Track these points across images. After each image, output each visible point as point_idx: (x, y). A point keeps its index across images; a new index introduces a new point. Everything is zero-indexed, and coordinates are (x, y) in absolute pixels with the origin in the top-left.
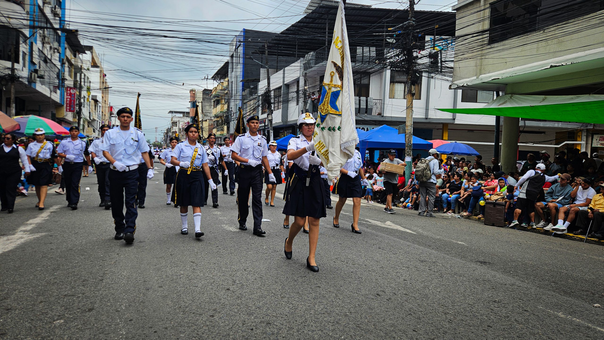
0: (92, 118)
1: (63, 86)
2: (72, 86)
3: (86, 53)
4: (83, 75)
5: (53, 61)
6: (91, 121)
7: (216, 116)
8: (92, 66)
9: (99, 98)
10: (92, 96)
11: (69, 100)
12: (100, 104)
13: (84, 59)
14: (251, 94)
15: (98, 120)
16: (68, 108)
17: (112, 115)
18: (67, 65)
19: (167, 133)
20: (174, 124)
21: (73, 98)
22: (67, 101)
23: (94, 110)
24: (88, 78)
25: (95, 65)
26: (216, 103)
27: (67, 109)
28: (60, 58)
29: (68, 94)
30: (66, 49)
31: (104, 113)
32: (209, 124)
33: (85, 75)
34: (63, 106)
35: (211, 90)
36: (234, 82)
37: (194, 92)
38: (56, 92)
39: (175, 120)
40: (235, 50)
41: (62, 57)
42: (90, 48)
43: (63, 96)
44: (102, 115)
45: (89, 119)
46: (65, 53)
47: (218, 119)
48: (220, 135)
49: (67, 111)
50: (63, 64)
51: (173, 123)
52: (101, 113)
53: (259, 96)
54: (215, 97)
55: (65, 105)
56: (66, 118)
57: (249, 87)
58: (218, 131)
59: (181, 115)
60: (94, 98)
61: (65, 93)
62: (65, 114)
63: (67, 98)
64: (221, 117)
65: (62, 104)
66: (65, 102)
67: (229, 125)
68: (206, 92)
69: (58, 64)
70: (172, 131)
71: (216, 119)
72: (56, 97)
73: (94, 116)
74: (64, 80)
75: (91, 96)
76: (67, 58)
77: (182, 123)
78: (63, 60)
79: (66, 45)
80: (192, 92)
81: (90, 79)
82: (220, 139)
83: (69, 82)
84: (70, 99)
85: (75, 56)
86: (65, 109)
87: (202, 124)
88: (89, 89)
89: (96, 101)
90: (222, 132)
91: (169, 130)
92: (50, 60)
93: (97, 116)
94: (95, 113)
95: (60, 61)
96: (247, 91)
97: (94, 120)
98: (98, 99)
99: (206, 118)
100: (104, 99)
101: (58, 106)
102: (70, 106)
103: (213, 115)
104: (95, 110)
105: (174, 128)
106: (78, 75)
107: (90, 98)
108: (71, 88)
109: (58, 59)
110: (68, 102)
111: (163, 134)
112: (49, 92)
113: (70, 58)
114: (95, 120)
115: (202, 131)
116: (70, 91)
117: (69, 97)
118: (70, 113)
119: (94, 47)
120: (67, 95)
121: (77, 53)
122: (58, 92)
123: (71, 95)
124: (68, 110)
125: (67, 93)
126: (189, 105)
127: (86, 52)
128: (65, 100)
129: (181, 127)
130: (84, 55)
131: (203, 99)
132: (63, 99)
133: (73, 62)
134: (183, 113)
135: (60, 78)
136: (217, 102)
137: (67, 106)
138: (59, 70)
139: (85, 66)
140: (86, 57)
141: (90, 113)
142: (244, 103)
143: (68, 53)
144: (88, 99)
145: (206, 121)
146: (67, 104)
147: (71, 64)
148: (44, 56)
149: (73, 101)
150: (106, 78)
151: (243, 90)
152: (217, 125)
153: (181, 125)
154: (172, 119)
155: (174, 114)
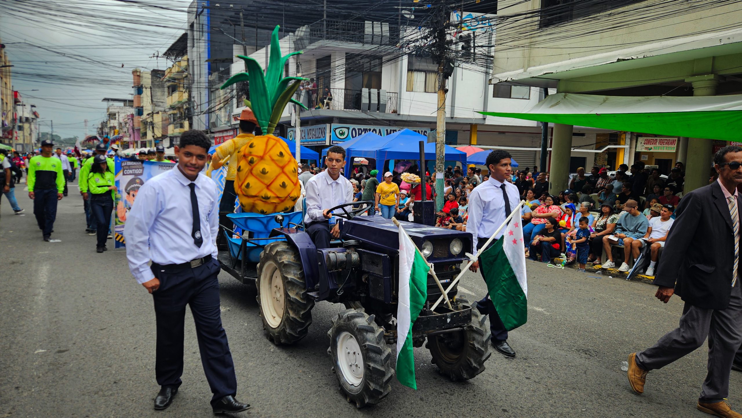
7: (172, 108)
14: (221, 79)
17: (18, 103)
19: (102, 129)
20: (112, 116)
26: (171, 89)
31: (5, 101)
32: (162, 118)
35: (164, 71)
36: (195, 62)
37: (138, 74)
39: (112, 110)
40: (196, 18)
47: (175, 112)
51: (109, 114)
54: (168, 81)
57: (217, 70)
58: (176, 128)
59: (122, 104)
64: (179, 108)
67: (192, 122)
68: (156, 73)
70: (109, 126)
71: (172, 112)
77: (123, 115)
80: (135, 74)
87: (153, 119)
91: (104, 124)
96: (215, 76)
99: (157, 109)
100: (4, 80)
103: (168, 105)
105: (112, 121)
111: (96, 130)
115: (153, 128)
126: (133, 91)
129: (121, 120)
131: (152, 84)
134: (124, 101)
136: (173, 89)
142: (212, 92)
145: (158, 113)
151: (210, 74)
152: (174, 120)
153: (122, 117)
154: (108, 109)
155: (111, 103)
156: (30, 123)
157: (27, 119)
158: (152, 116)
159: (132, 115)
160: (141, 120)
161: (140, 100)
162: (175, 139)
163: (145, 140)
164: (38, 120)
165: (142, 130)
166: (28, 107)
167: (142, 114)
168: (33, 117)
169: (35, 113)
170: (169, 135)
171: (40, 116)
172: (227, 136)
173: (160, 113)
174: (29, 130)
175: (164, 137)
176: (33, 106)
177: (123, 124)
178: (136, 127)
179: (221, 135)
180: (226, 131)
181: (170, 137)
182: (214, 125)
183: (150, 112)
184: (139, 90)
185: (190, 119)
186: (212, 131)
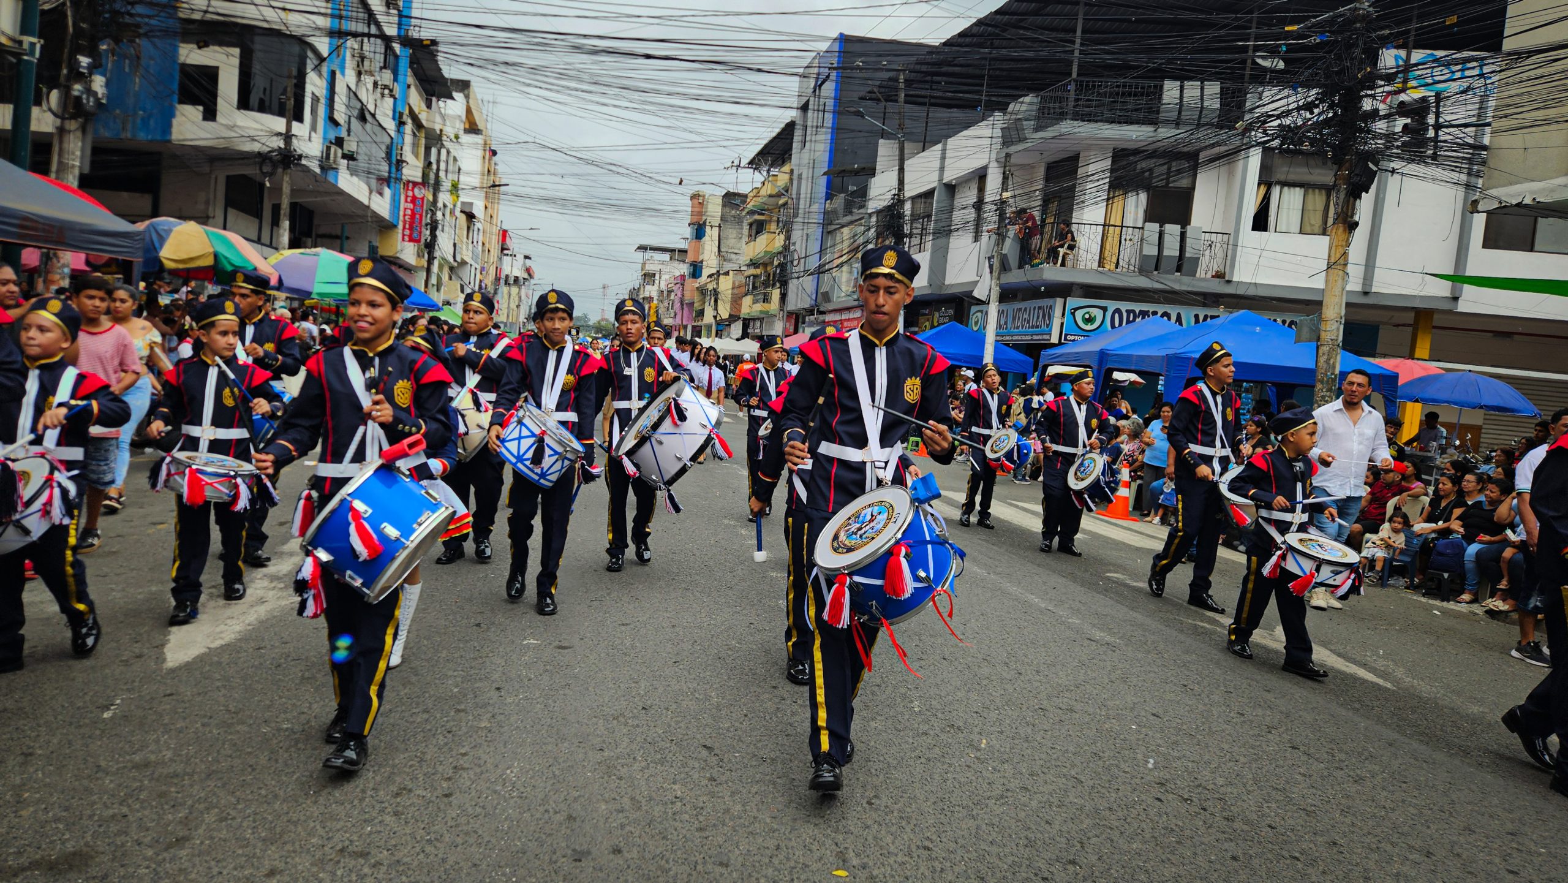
0: (458, 259)
1: (398, 179)
2: (420, 180)
3: (452, 98)
4: (444, 152)
5: (378, 116)
6: (456, 264)
7: (753, 264)
8: (467, 131)
9: (478, 210)
10: (463, 203)
11: (409, 212)
12: (478, 225)
13: (449, 112)
14: (849, 208)
15: (473, 263)
16: (407, 232)
17: (506, 252)
18: (409, 128)
20: (649, 277)
21: (418, 209)
22: (405, 215)
23: (465, 240)
24: (455, 159)
25: (473, 128)
26: (754, 227)
27: (404, 235)
28: (394, 111)
29: (409, 199)
30: (409, 86)
31: (487, 245)
32: (734, 283)
33: (448, 152)
34: (395, 226)
35: (746, 196)
36: (804, 176)
37: (700, 201)
38: (381, 194)
39: (650, 268)
40: (815, 91)
41: (399, 109)
42: (464, 86)
43: (397, 204)
44: (483, 251)
45: (451, 260)
46: (406, 96)
47: (758, 271)
48: (761, 312)
49: (403, 239)
50: (401, 123)
51: (645, 275)
52: (480, 248)
53: (870, 215)
54: (752, 213)
55: (400, 226)
56: (402, 256)
57: (843, 190)
58: (755, 302)
59: (666, 257)
60: (467, 210)
61: (403, 197)
62: (399, 248)
63: (405, 209)
64: (765, 265)
65: (395, 222)
66: (401, 218)
67: (786, 290)
68: (731, 199)
69: (390, 125)
71: (753, 271)
72: (381, 205)
73: (464, 251)
74: (400, 163)
75: (459, 205)
76: (411, 111)
77: (667, 277)
78: (401, 114)
79: (410, 80)
80: (696, 201)
81: (459, 163)
82: (758, 324)
83: (413, 171)
84: (412, 211)
85: (429, 106)
86: (400, 236)
87: (718, 284)
88: (455, 188)
89: (470, 216)
90: (766, 305)
92: (373, 115)
93: (470, 254)
94: (467, 246)
95: (394, 119)
96: (840, 200)
97: (463, 263)
98: (475, 212)
99: (727, 266)
100: (490, 211)
101: (385, 227)
102: (411, 229)
103: (744, 259)
104: (468, 237)
105: (648, 288)
106: (434, 151)
107: (458, 210)
108: (415, 184)
109: (390, 113)
110: (407, 218)
112: (367, 194)
113: (416, 110)
114: (466, 263)
115: (716, 301)
116: (413, 190)
117: (411, 206)
118: (412, 244)
119: (472, 84)
120: (406, 201)
121: (434, 99)
122: (387, 192)
123: (414, 198)
124: (407, 238)
125: (407, 196)
126: (688, 232)
127: (455, 94)
128: (401, 213)
129: (663, 287)
130: (449, 101)
131: (723, 218)
132: (396, 210)
133: (424, 123)
134: (672, 251)
135: (394, 161)
136: (758, 228)
137: (404, 228)
138: (392, 138)
139: (449, 131)
140: (454, 107)
141: (455, 245)
142: (829, 232)
143: (415, 99)
144: (452, 212)
145: (727, 273)
146: (405, 222)
147: (418, 125)
148: (359, 105)
149: (418, 216)
150: (495, 159)
151: (829, 196)
152: (754, 288)
153: (664, 281)
154: (644, 264)
155: (649, 254)
156: (520, 287)
157: (516, 279)
158: (718, 279)
159: (683, 277)
160: (697, 285)
161: (698, 251)
162: (751, 324)
163: (699, 324)
164: (533, 281)
165: (697, 306)
166: (520, 257)
167: (700, 276)
168: (526, 276)
169: (528, 270)
170: (742, 316)
171: (536, 276)
172: (849, 320)
173: (731, 273)
174: (517, 299)
175: (733, 318)
176: (527, 257)
177: (665, 293)
178: (687, 300)
179: (837, 317)
180: (849, 309)
181: (744, 320)
182: (827, 297)
183: (714, 271)
184: (699, 232)
185: (784, 284)
186: (822, 309)
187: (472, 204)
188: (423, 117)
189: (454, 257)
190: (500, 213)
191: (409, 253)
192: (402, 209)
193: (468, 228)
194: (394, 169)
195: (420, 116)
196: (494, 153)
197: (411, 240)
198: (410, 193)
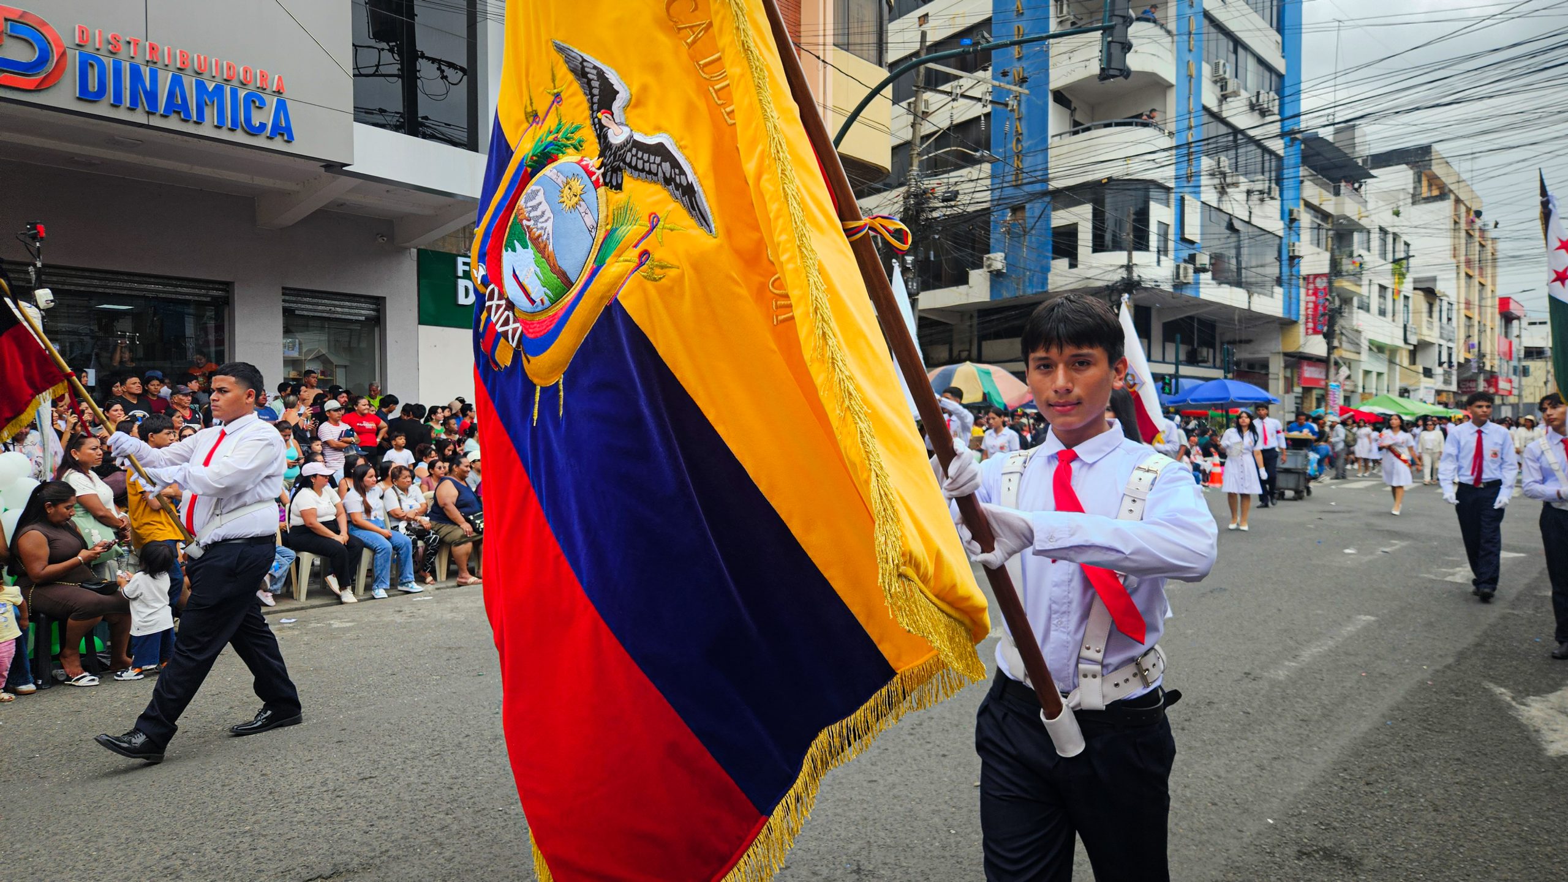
0: (1413, 340)
1: (1294, 276)
2: (1325, 272)
3: (1373, 177)
4: (1375, 233)
5: (1254, 221)
6: (1411, 348)
8: (1420, 201)
9: (1448, 284)
10: (1415, 281)
11: (1311, 305)
12: (1449, 300)
15: (1442, 342)
16: (1311, 325)
18: (1306, 221)
21: (1320, 301)
22: (1307, 309)
23: (1425, 316)
25: (1443, 193)
27: (1307, 329)
28: (1282, 211)
29: (1311, 292)
30: (1303, 182)
34: (1295, 322)
38: (1269, 295)
41: (1290, 207)
43: (1294, 300)
44: (1469, 327)
45: (1401, 343)
46: (1300, 193)
49: (1307, 334)
50: (1294, 221)
55: (1302, 319)
56: (1306, 350)
60: (1424, 286)
61: (1303, 291)
62: (1301, 343)
63: (1306, 303)
65: (1294, 318)
66: (1302, 312)
69: (1277, 226)
72: (1270, 304)
73: (1425, 331)
74: (1294, 259)
75: (1409, 284)
76: (1308, 205)
78: (1291, 212)
79: (1304, 173)
81: (1406, 239)
83: (1314, 264)
84: (1314, 302)
85: (1337, 193)
86: (1302, 330)
88: (1401, 266)
89: (1430, 294)
92: (1249, 223)
93: (1437, 332)
94: (1431, 323)
95: (1282, 218)
97: (1424, 345)
98: (1440, 287)
101: (1286, 324)
102: (1314, 321)
104: (1431, 316)
107: (1410, 287)
108: (1316, 276)
109: (1275, 214)
110: (1310, 312)
112: (1246, 298)
113: (1315, 202)
114: (1431, 344)
116: (1314, 283)
117: (1313, 298)
118: (1317, 336)
120: (1308, 295)
121: (1343, 184)
122: (1279, 291)
123: (1316, 290)
124: (1310, 331)
125: (1307, 291)
127: (1373, 172)
128: (1302, 308)
130: (1369, 181)
132: (1294, 307)
133: (1332, 212)
135: (1285, 257)
137: (1307, 322)
138: (1281, 238)
140: (1386, 183)
141: (1405, 327)
143: (1312, 192)
144: (1399, 293)
146: (1307, 316)
147: (1321, 215)
148: (1226, 218)
149: (1320, 308)
150: (1481, 219)
187: (1434, 279)
188: (1329, 207)
189: (1406, 341)
190: (1500, 280)
191: (1317, 346)
192: (1303, 305)
193: (1431, 306)
194: (1285, 269)
195: (1323, 207)
196: (1478, 214)
197: (1316, 332)
198: (1311, 286)
